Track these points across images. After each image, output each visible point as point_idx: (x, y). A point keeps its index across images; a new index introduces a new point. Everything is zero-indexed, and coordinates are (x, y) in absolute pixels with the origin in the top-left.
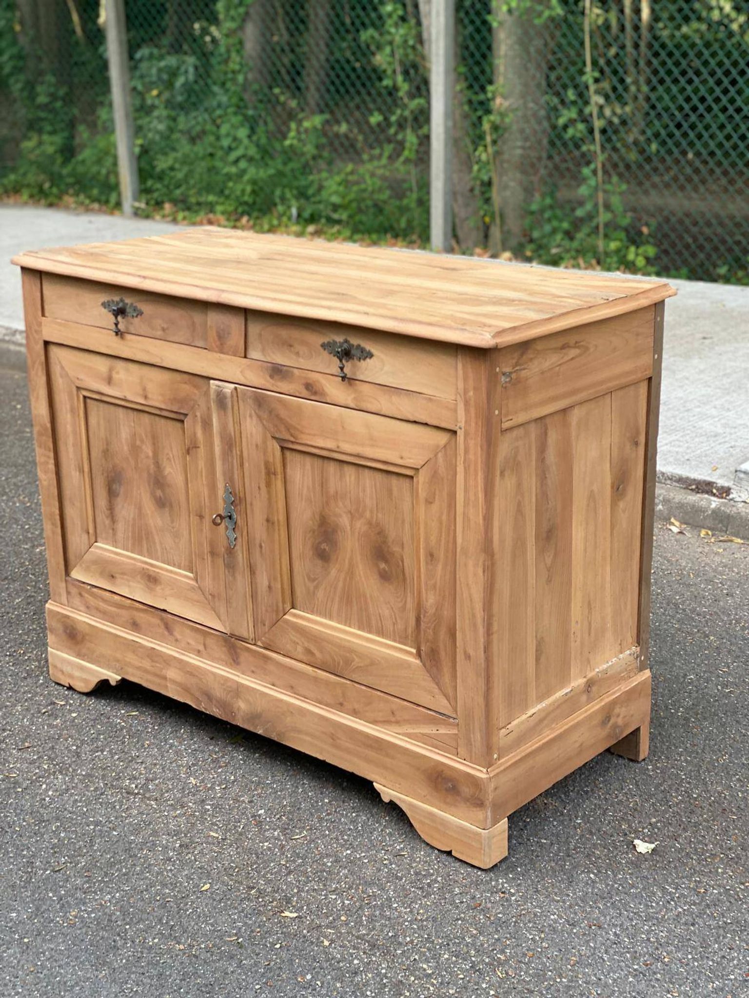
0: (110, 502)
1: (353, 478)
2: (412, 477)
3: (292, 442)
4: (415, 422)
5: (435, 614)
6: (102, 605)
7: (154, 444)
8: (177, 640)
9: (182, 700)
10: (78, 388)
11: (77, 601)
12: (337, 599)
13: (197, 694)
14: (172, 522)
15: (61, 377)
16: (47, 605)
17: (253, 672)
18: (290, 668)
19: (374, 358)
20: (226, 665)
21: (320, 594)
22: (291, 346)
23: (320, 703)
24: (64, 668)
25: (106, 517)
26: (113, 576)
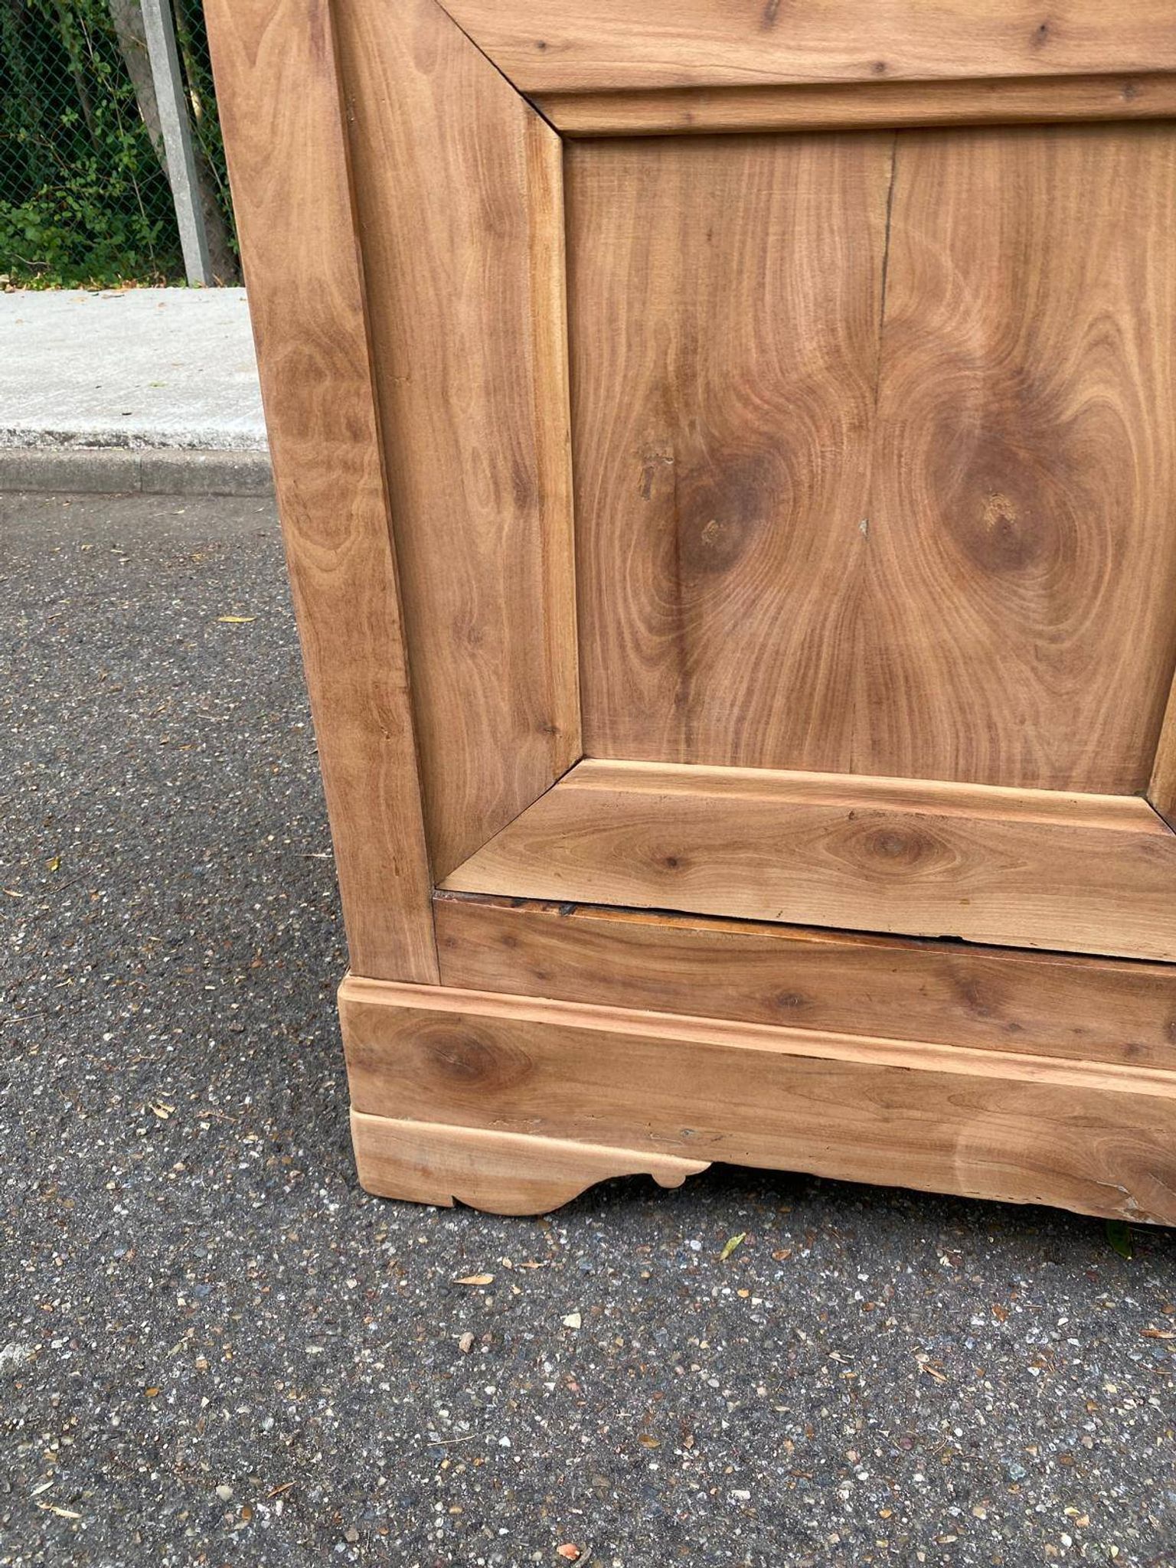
0: (677, 598)
6: (620, 961)
7: (1016, 285)
8: (1015, 1027)
9: (1019, 1199)
10: (536, 101)
11: (491, 963)
13: (1107, 1176)
14: (1059, 613)
15: (426, 60)
16: (343, 994)
24: (433, 1161)
25: (651, 661)
26: (672, 862)
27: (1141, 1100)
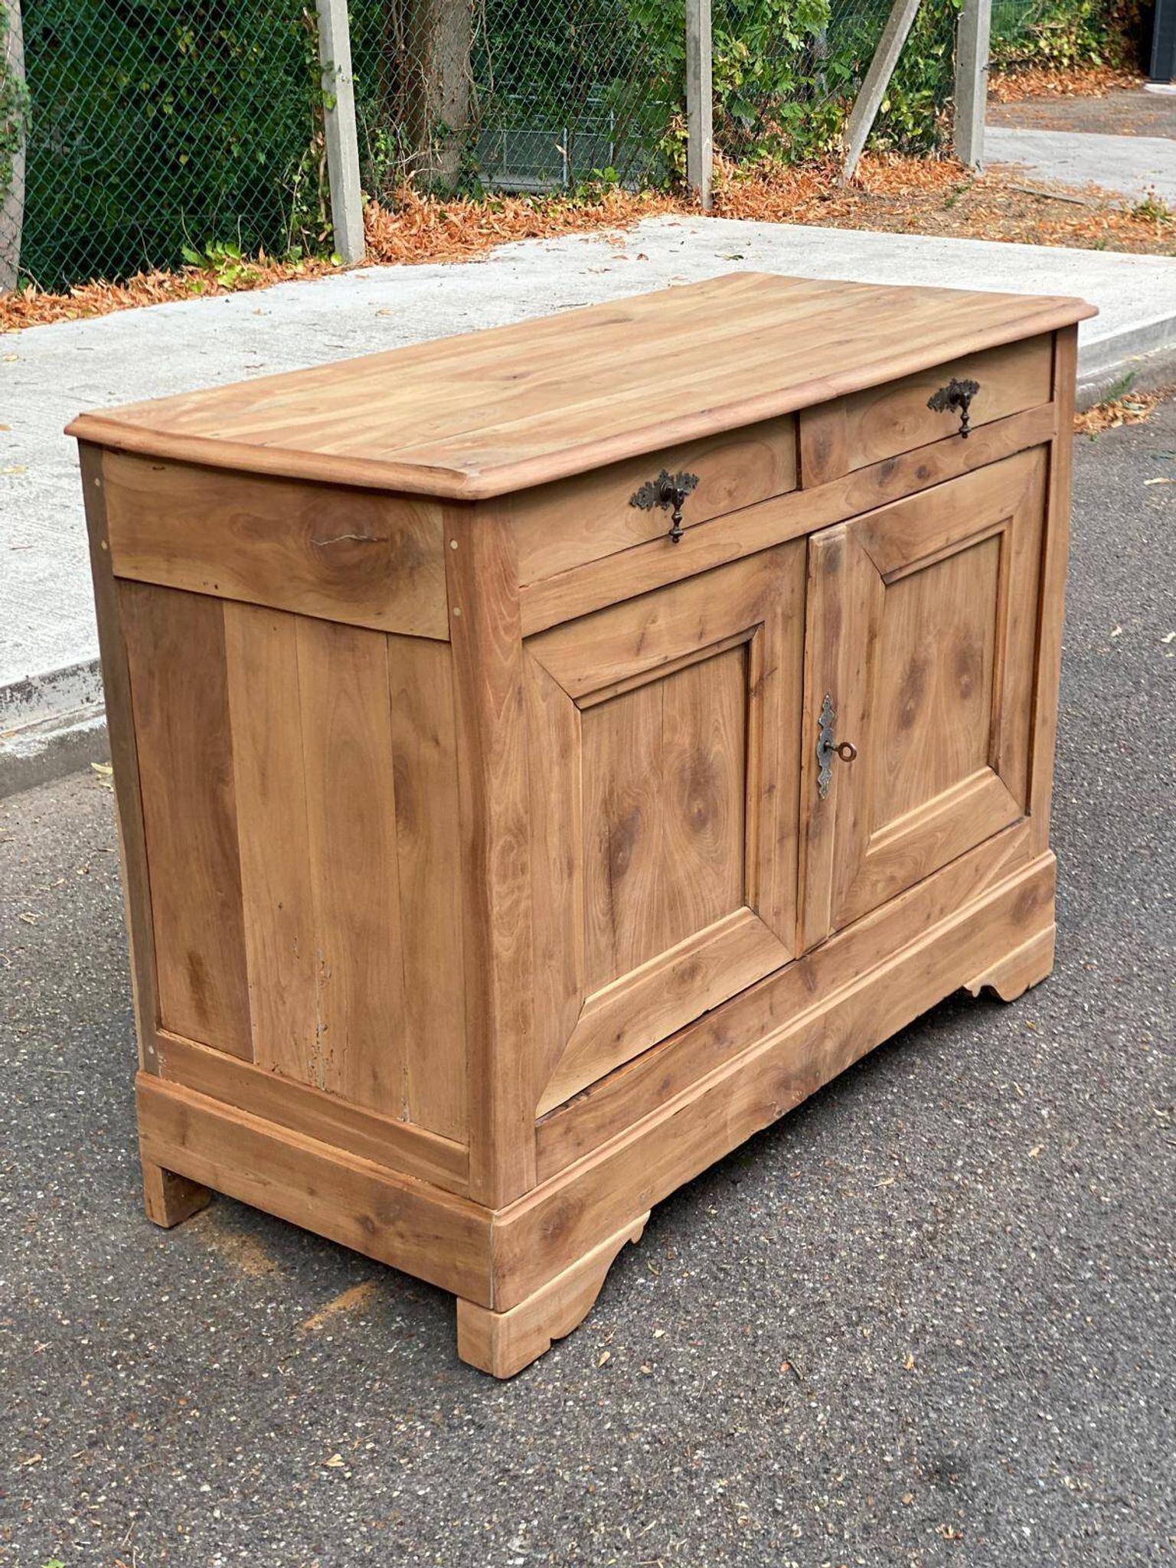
0: (611, 895)
1: (948, 579)
2: (1001, 534)
3: (902, 569)
4: (1019, 452)
5: (1013, 698)
6: (608, 1110)
7: (695, 718)
8: (732, 1043)
9: (747, 1137)
10: (575, 701)
11: (559, 1152)
12: (917, 770)
13: (769, 1100)
14: (716, 840)
15: (545, 697)
17: (833, 981)
20: (800, 1008)
21: (900, 783)
22: (895, 424)
24: (532, 1323)
25: (603, 931)
26: (619, 1037)
27: (774, 1048)
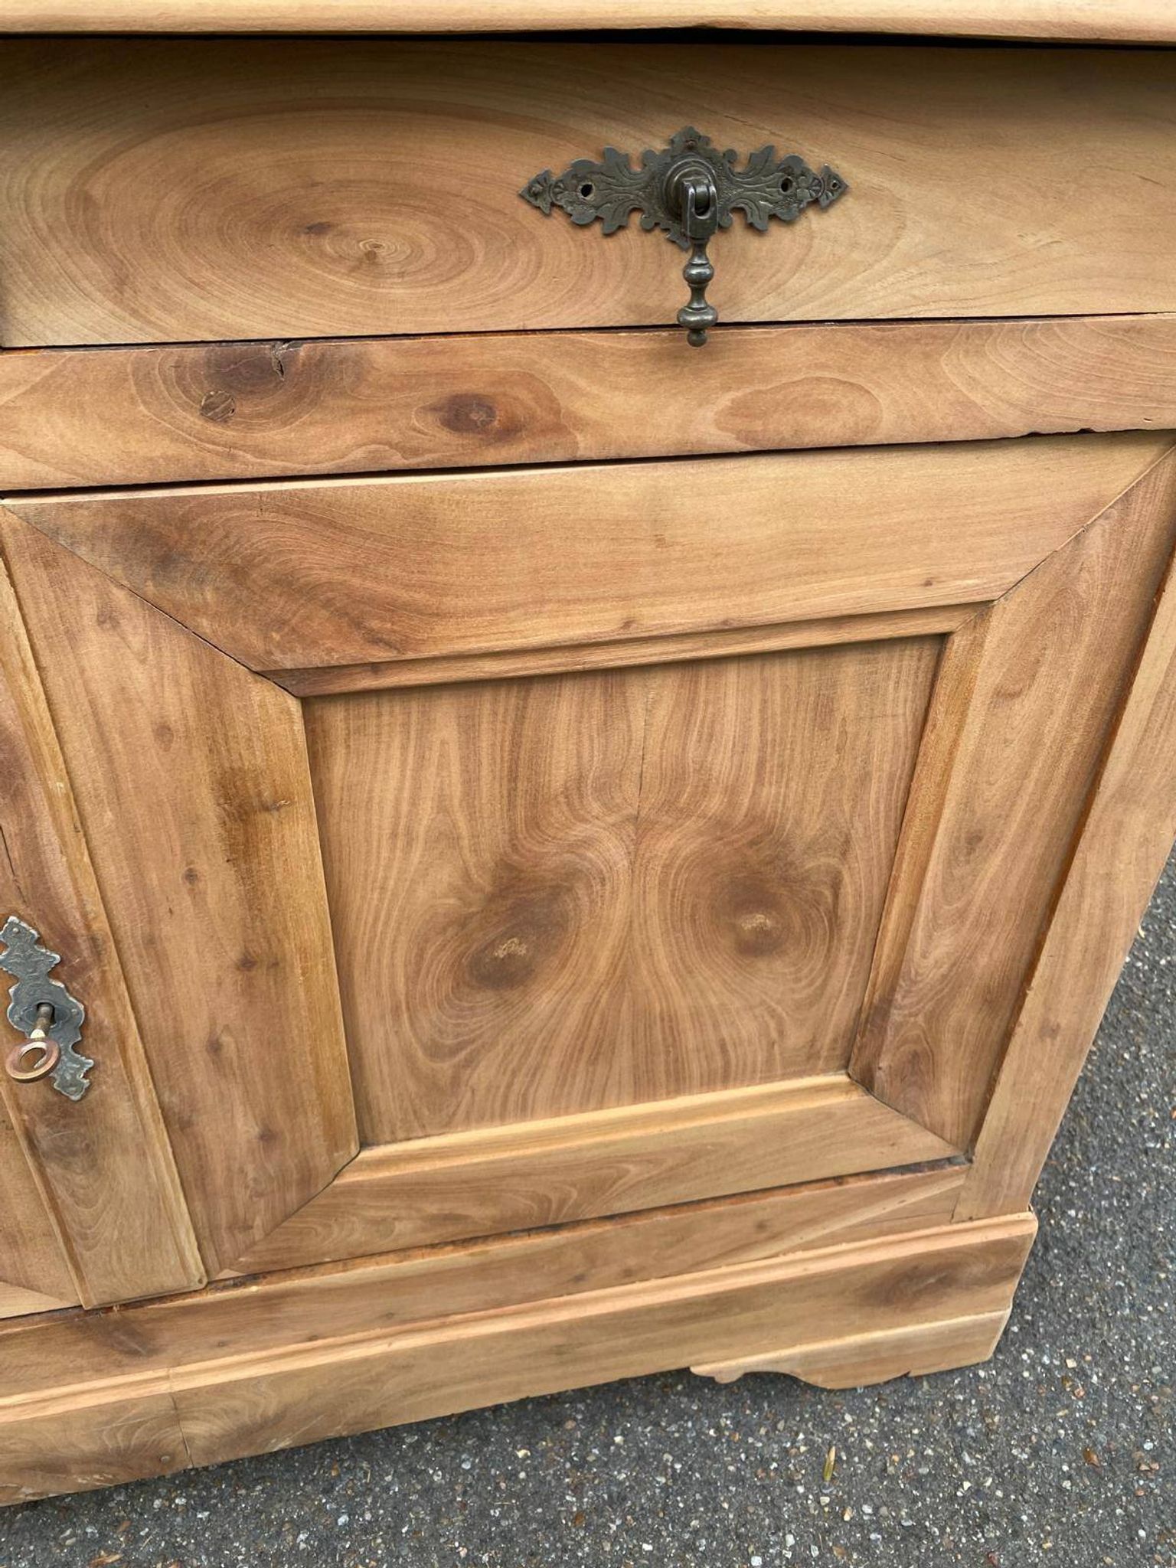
1: (662, 713)
2: (943, 638)
3: (375, 668)
4: (1033, 437)
5: (944, 977)
12: (554, 1061)
17: (222, 1344)
18: (382, 1283)
19: (848, 203)
20: (99, 1371)
21: (484, 1074)
22: (318, 229)
23: (498, 1304)
